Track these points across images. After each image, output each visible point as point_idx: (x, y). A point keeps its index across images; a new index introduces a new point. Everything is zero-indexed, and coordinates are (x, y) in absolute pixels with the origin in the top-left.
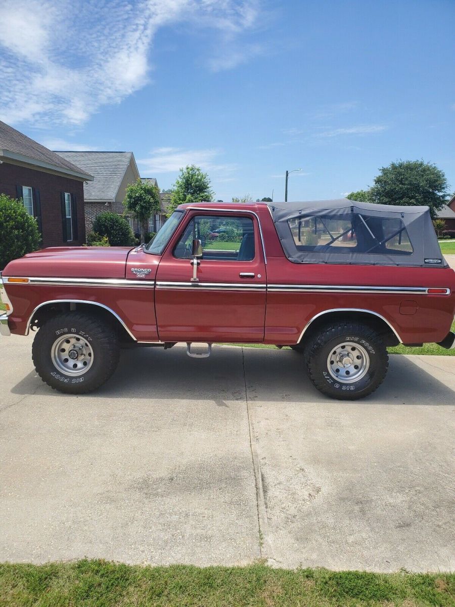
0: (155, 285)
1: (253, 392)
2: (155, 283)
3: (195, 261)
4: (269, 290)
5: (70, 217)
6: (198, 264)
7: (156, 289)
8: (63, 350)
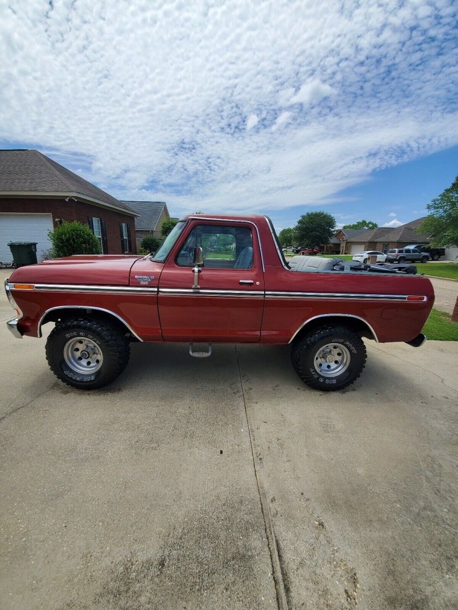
0: (158, 292)
1: (248, 382)
2: (158, 290)
3: (196, 269)
4: (266, 297)
5: (127, 238)
6: (199, 271)
7: (159, 296)
8: (77, 350)
